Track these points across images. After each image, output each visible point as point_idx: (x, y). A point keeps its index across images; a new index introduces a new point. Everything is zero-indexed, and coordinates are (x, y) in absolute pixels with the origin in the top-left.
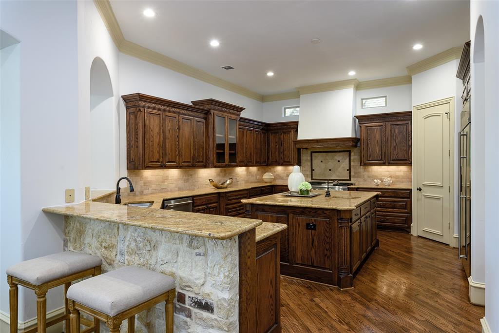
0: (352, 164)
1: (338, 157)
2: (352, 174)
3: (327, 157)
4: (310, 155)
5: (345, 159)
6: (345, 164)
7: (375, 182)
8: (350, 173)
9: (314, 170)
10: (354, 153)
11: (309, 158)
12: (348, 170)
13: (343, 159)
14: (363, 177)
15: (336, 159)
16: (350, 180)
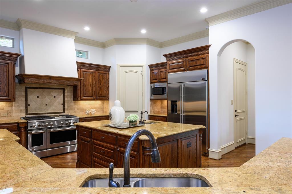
0: (66, 99)
1: (54, 93)
2: (66, 107)
3: (44, 93)
4: (25, 90)
5: (60, 95)
6: (60, 99)
7: (86, 112)
8: (64, 106)
9: (29, 105)
10: (67, 90)
11: (24, 93)
12: (62, 104)
13: (58, 95)
14: (74, 109)
15: (52, 95)
16: (64, 112)
